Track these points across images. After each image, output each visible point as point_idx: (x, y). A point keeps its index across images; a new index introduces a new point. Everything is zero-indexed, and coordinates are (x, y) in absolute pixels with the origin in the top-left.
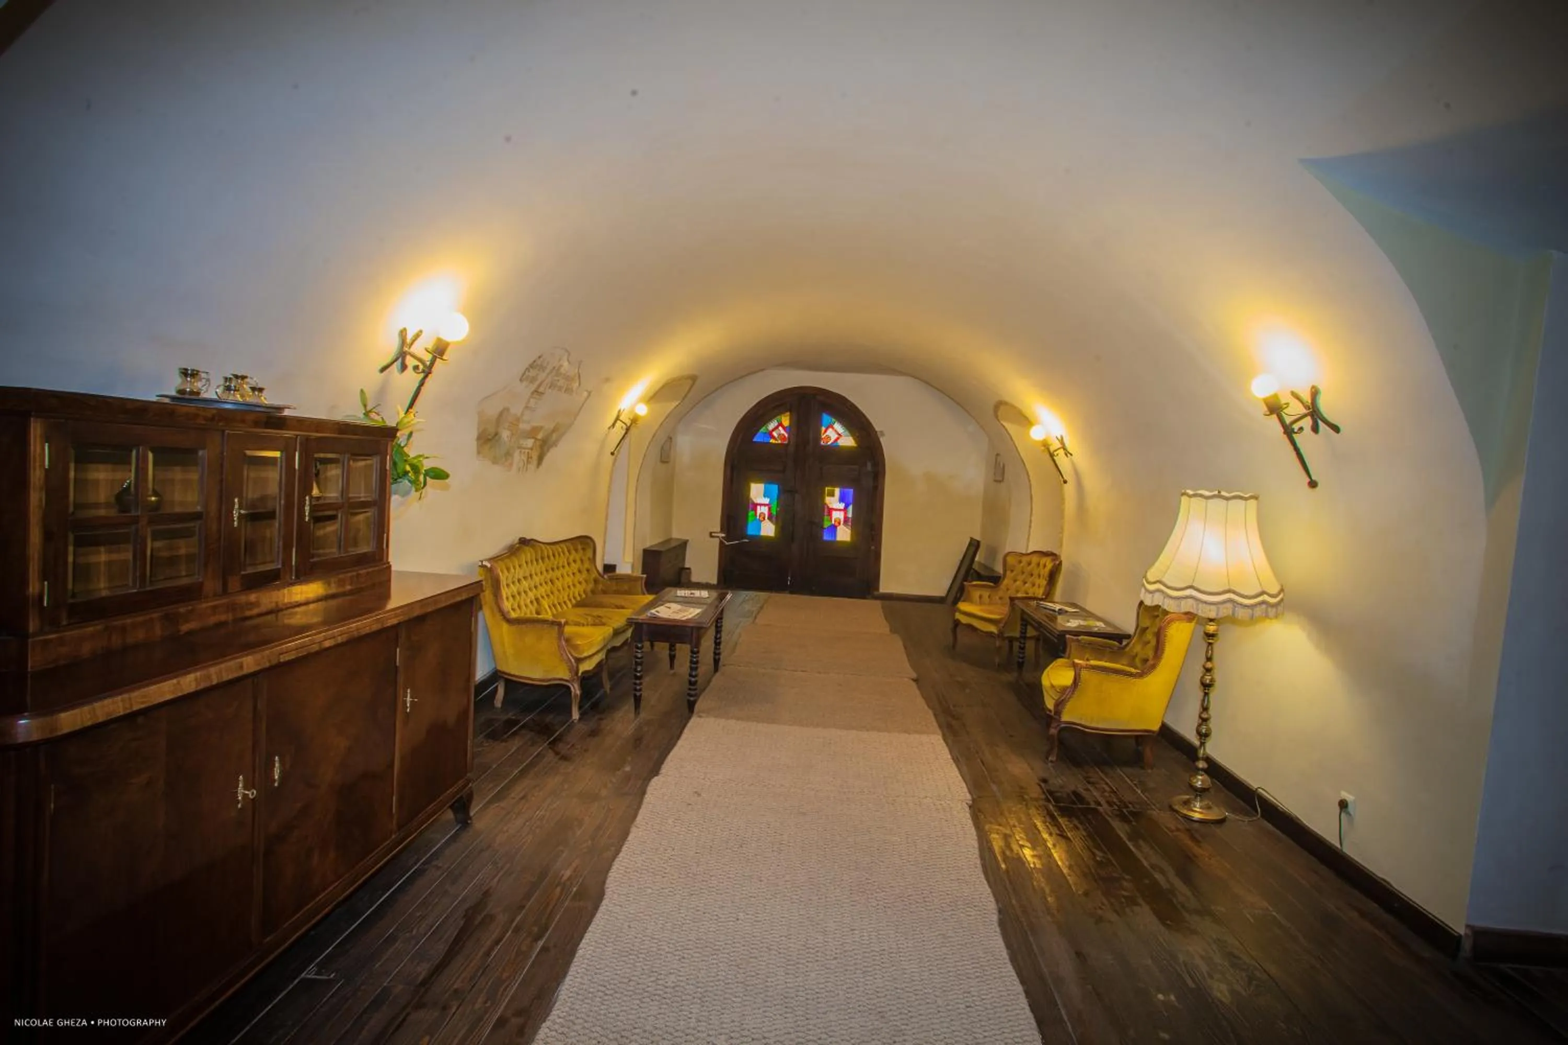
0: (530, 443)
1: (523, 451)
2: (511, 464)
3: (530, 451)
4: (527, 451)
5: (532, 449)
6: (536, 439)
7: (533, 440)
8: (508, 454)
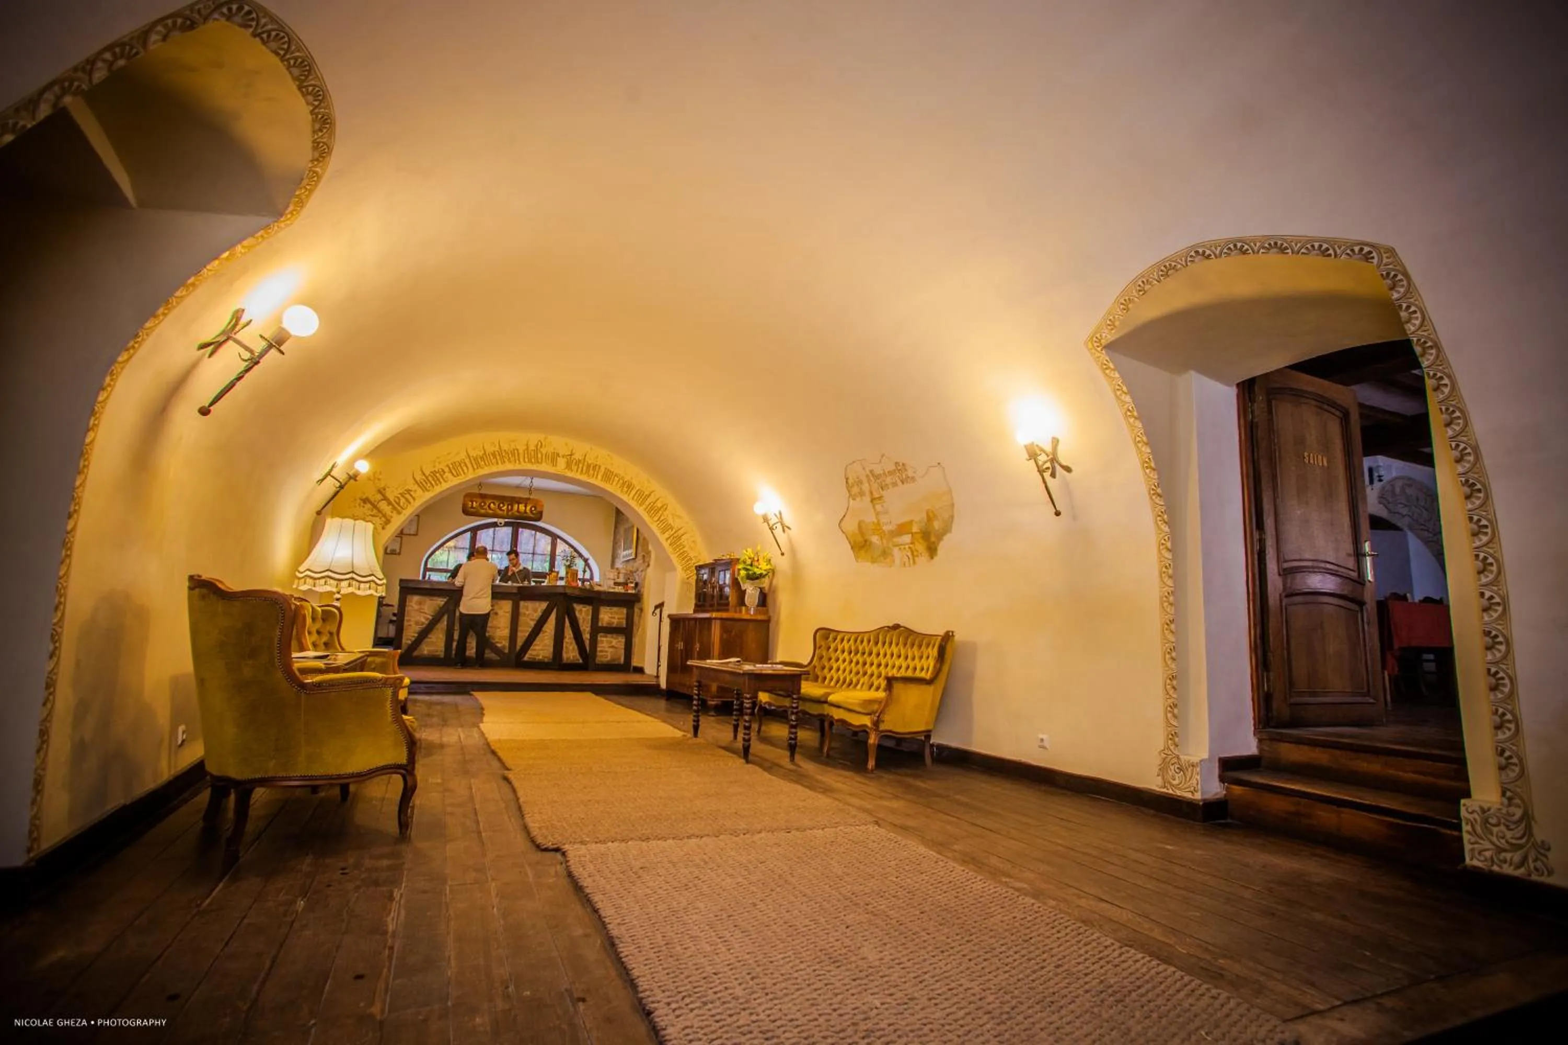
0: (907, 539)
1: (902, 547)
2: (894, 561)
3: (911, 546)
4: (907, 547)
5: (912, 543)
6: (912, 534)
7: (910, 535)
8: (885, 553)
